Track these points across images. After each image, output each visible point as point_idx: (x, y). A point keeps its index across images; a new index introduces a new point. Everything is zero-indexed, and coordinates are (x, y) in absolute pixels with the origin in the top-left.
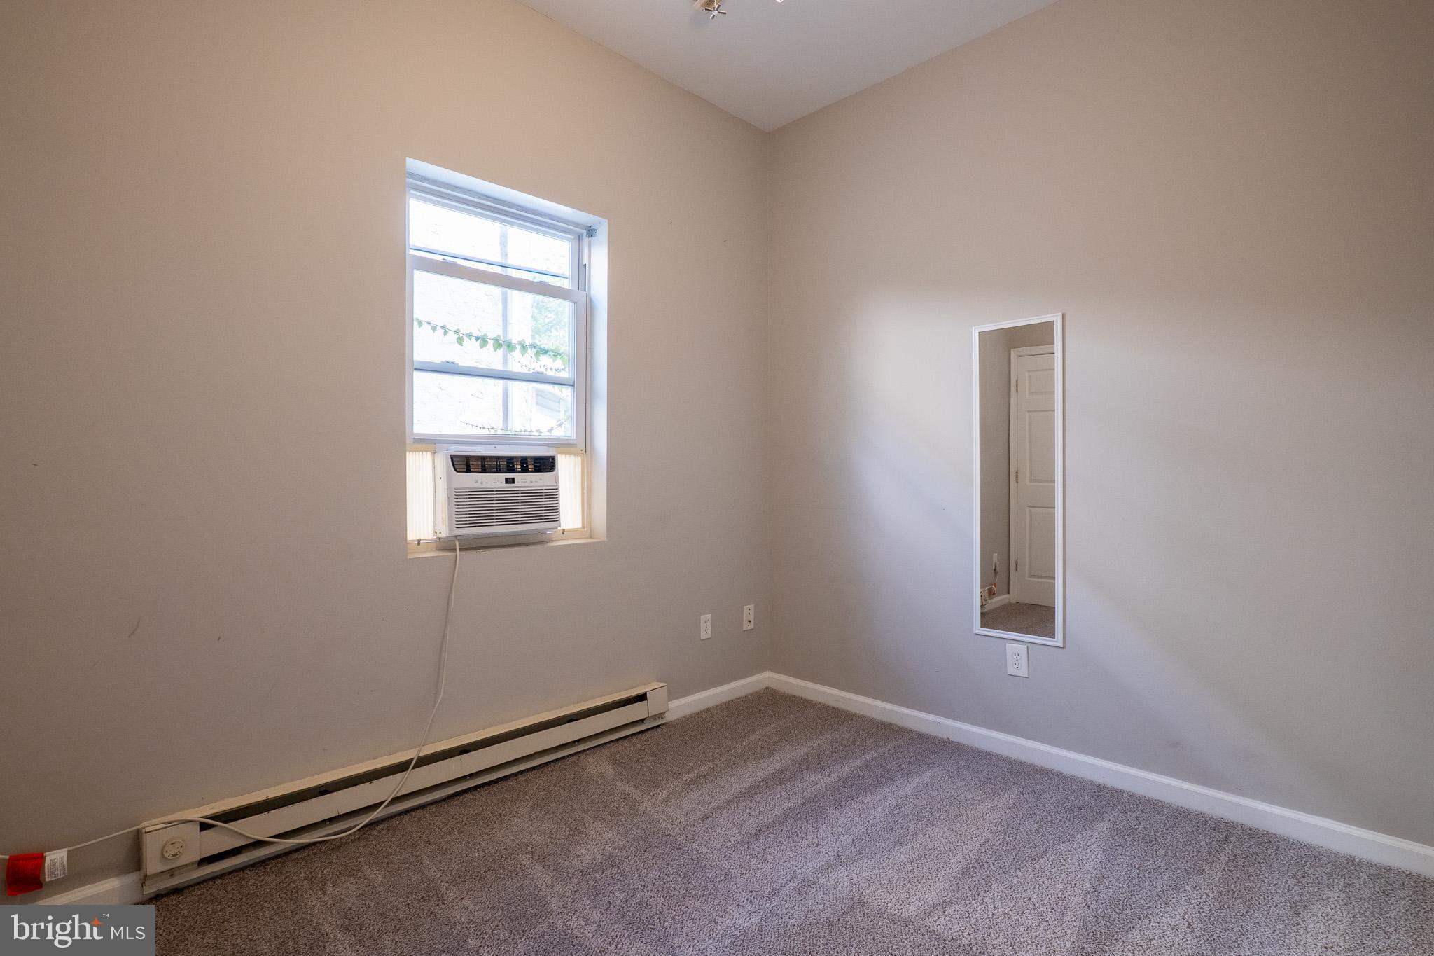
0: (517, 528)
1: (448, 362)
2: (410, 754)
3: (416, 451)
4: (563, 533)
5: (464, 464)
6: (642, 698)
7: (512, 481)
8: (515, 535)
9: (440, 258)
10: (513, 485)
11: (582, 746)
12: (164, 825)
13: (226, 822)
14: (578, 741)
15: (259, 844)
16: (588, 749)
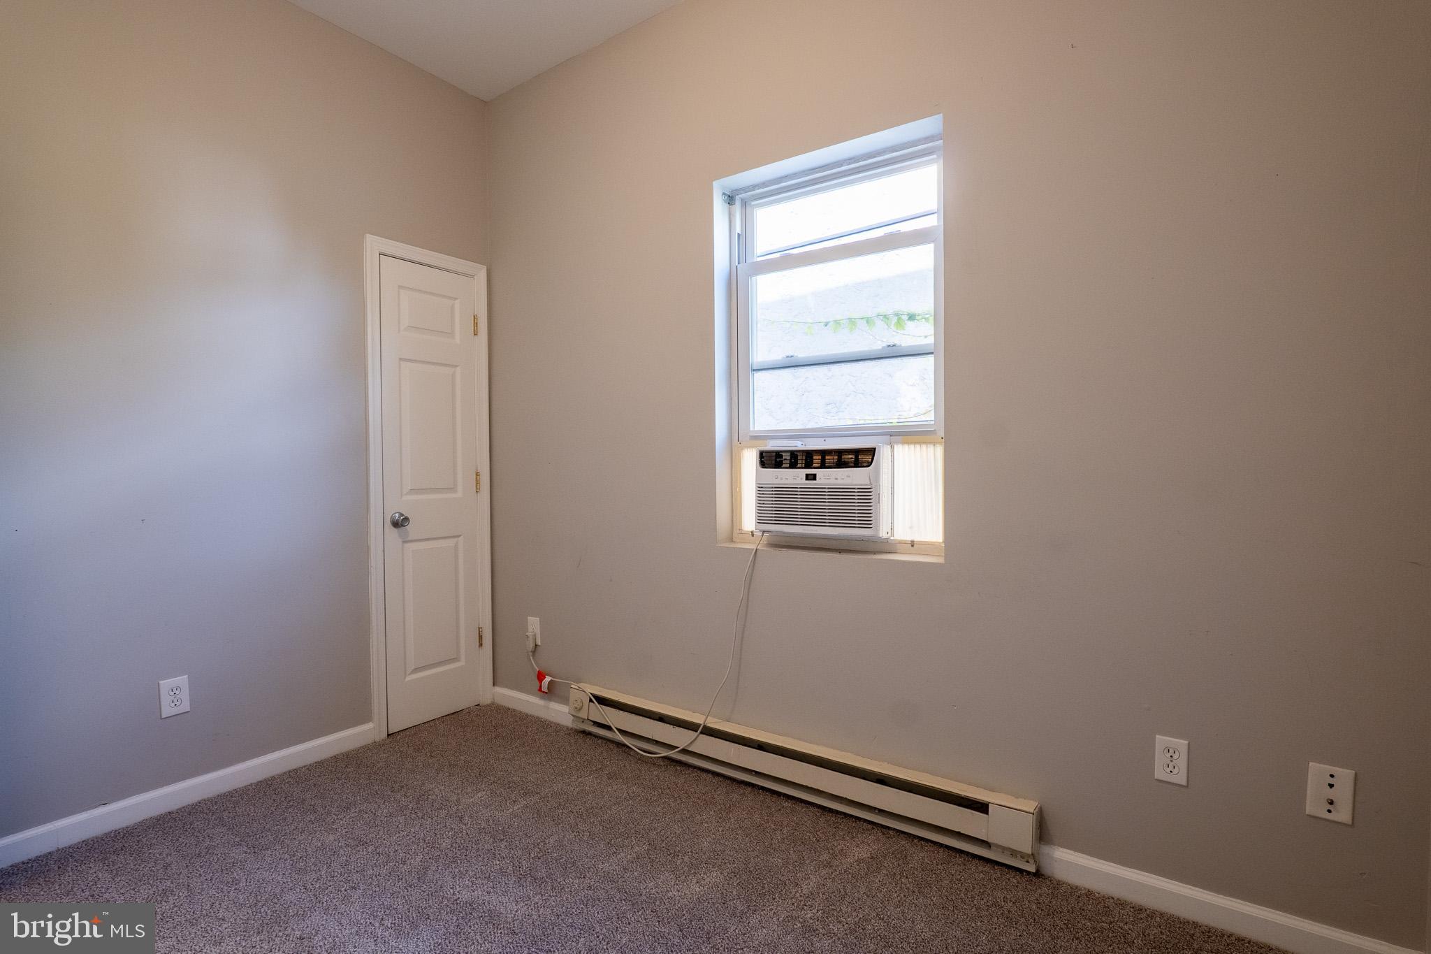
0: (816, 531)
1: (788, 357)
2: (697, 719)
3: (750, 447)
4: (913, 546)
5: (770, 460)
6: (982, 807)
7: (814, 477)
8: (849, 539)
9: (778, 255)
10: (814, 482)
11: (881, 818)
12: (577, 688)
13: (599, 703)
14: (880, 811)
15: (608, 728)
16: (894, 829)
